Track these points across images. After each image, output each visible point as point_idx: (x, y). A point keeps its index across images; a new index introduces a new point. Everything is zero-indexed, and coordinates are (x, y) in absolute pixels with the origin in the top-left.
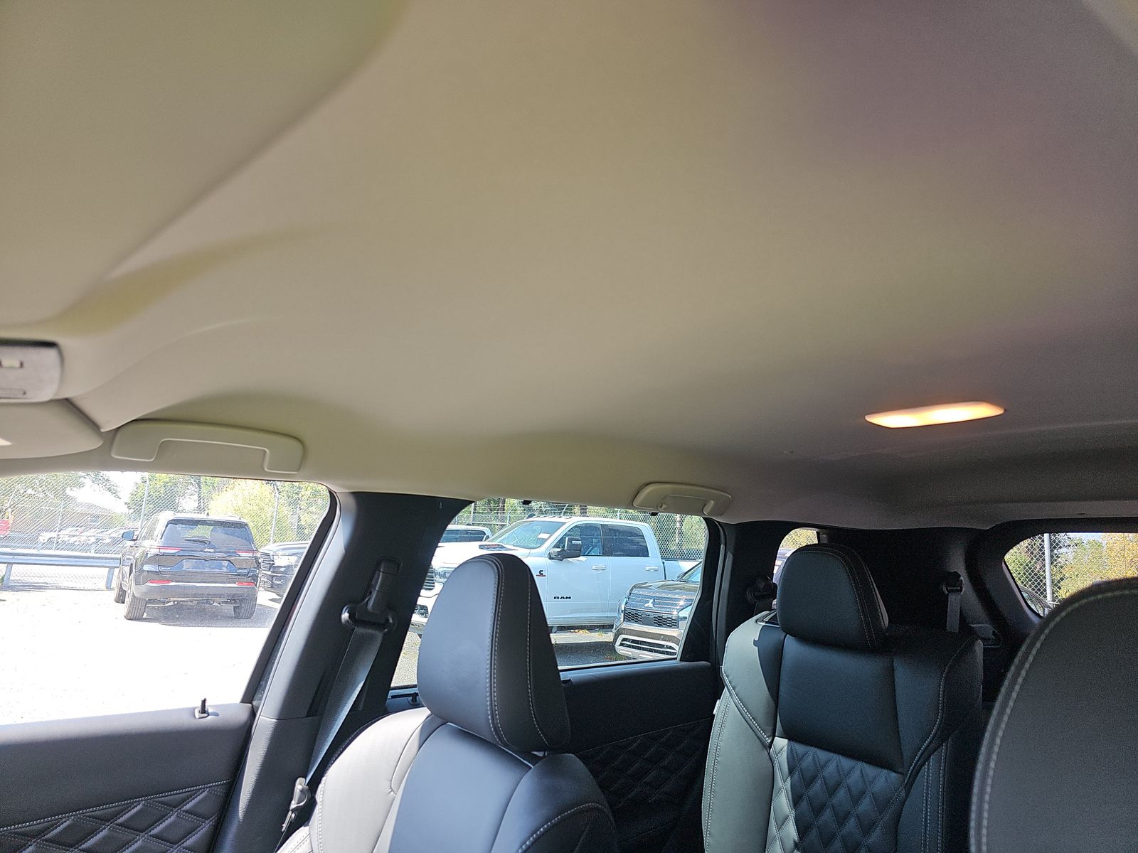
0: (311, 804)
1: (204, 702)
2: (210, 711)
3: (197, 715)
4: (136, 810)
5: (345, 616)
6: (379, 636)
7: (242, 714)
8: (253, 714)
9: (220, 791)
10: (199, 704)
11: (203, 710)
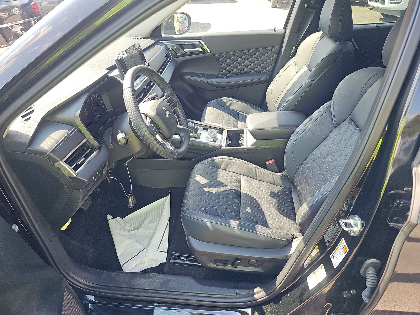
0: (296, 52)
1: (275, 28)
2: (277, 30)
3: (274, 31)
4: (262, 50)
5: (306, 6)
6: (315, 11)
7: (283, 31)
8: (286, 31)
9: (278, 48)
10: (274, 29)
11: (275, 30)
